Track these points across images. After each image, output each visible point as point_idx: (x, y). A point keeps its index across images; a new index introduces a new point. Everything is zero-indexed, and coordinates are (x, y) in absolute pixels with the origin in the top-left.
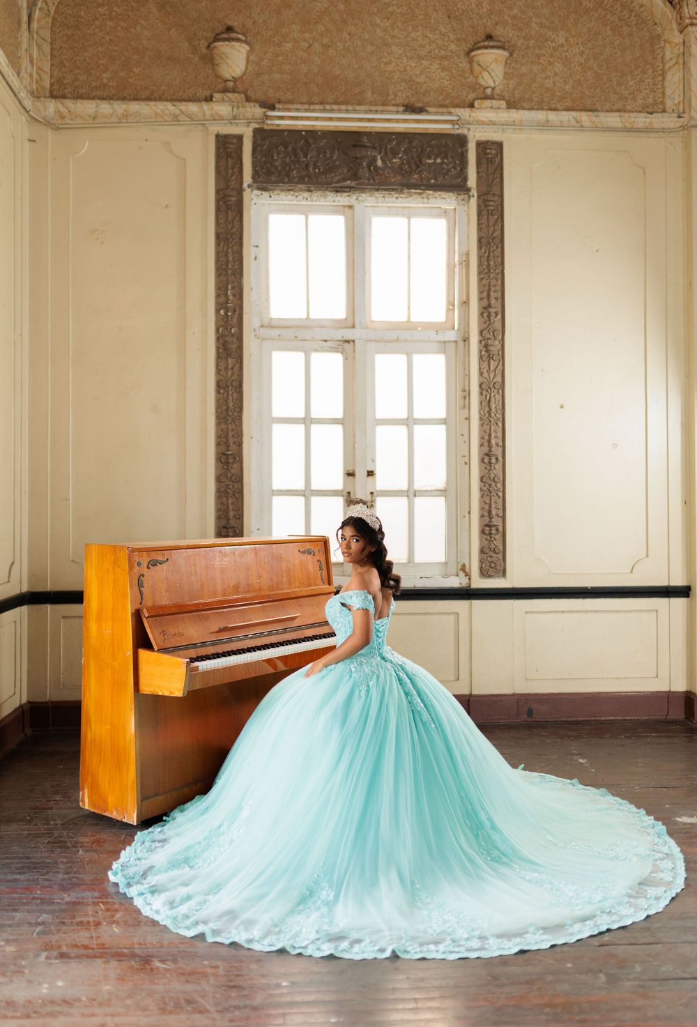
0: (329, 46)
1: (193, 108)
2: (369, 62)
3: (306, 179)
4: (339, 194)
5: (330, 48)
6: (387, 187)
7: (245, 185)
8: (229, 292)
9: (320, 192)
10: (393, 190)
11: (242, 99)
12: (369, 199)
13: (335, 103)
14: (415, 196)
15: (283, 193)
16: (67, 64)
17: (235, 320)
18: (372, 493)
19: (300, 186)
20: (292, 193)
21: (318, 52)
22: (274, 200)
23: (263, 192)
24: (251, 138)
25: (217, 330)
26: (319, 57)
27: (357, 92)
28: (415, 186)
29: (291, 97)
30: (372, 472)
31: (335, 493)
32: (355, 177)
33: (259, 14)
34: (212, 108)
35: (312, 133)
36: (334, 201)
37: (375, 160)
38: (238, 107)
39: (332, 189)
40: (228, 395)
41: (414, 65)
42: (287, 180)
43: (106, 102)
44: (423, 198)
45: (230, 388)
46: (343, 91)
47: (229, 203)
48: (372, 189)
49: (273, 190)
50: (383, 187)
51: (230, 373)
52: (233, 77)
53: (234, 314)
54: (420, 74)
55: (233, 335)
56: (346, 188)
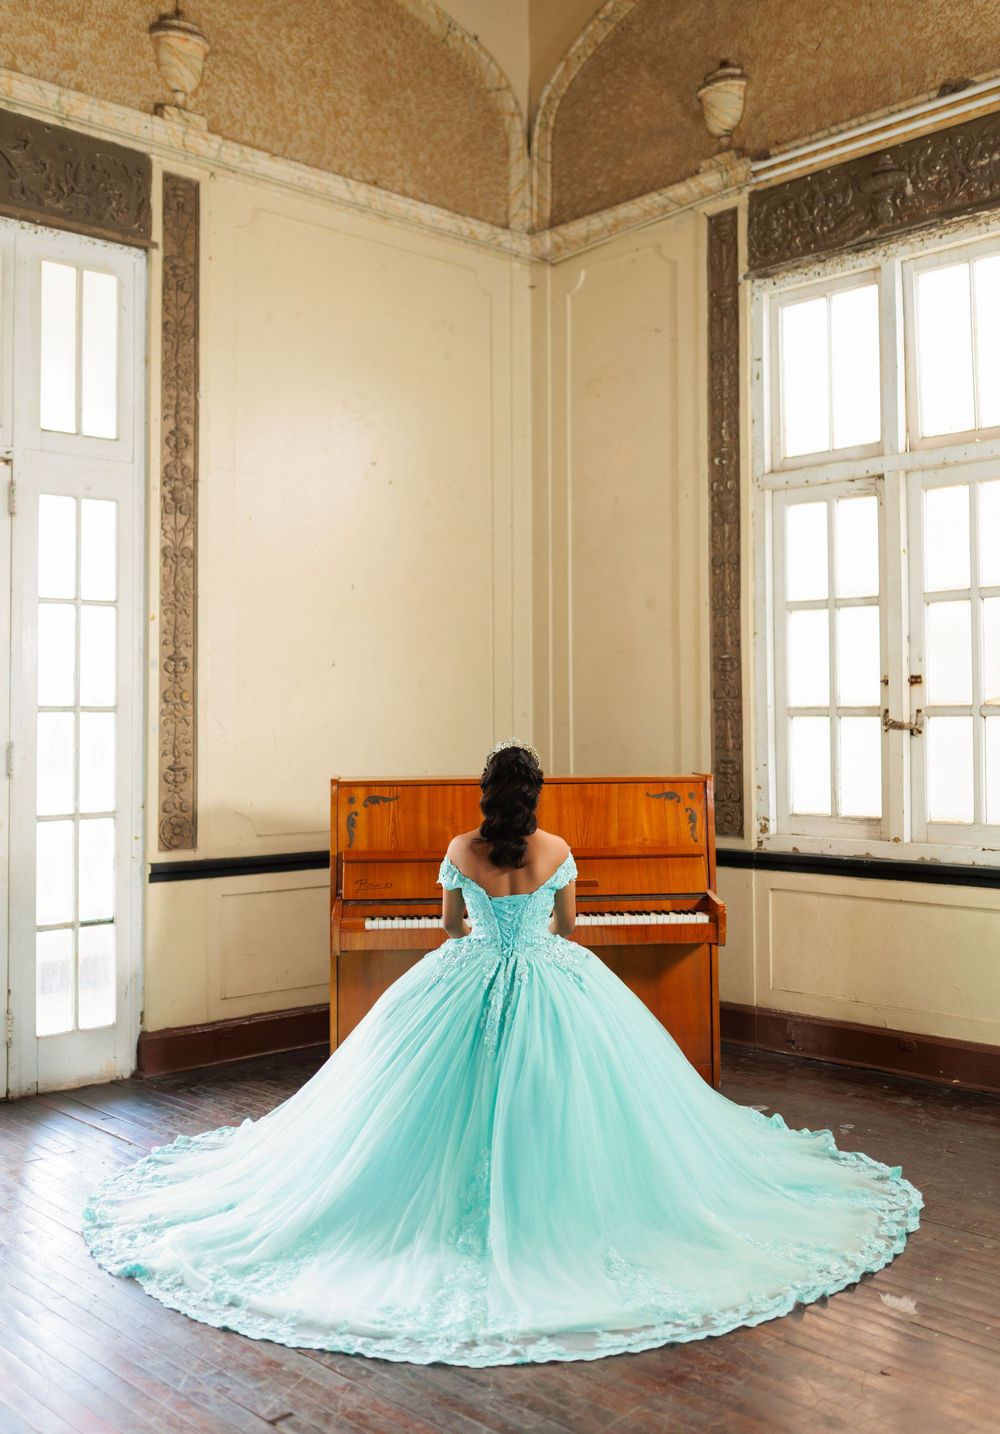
0: (844, 35)
1: (679, 190)
2: (897, 36)
3: (813, 246)
4: (861, 255)
5: (845, 39)
6: (921, 225)
7: (741, 277)
8: (723, 431)
9: (835, 259)
10: (931, 225)
11: (732, 158)
12: (901, 249)
13: (853, 116)
14: (967, 226)
15: (790, 274)
16: (566, 181)
17: (732, 469)
18: (919, 711)
19: (806, 258)
20: (800, 270)
21: (829, 51)
22: (780, 287)
23: (767, 280)
24: (747, 208)
25: (711, 486)
26: (831, 58)
27: (881, 90)
28: (959, 211)
29: (796, 132)
30: (920, 677)
31: (869, 711)
32: (875, 222)
33: (757, 27)
34: (700, 183)
35: (820, 175)
36: (854, 267)
37: (902, 185)
38: (727, 170)
39: (850, 250)
40: (724, 576)
41: (960, 14)
42: (789, 254)
43: (595, 215)
44: (980, 225)
45: (727, 566)
46: (862, 95)
47: (724, 307)
48: (901, 233)
49: (777, 274)
50: (917, 226)
51: (726, 545)
52: (726, 131)
53: (730, 461)
54: (971, 25)
55: (730, 491)
56: (865, 242)
